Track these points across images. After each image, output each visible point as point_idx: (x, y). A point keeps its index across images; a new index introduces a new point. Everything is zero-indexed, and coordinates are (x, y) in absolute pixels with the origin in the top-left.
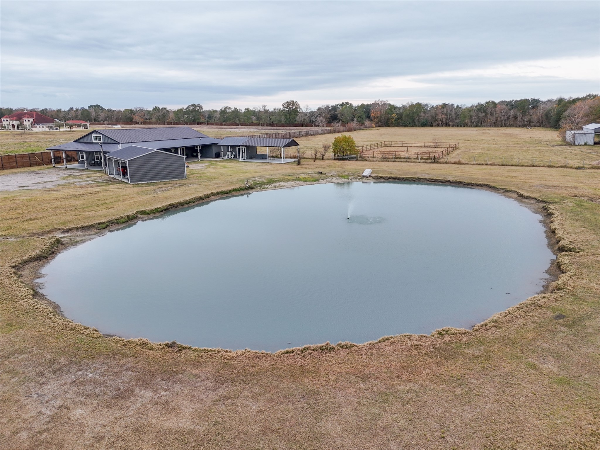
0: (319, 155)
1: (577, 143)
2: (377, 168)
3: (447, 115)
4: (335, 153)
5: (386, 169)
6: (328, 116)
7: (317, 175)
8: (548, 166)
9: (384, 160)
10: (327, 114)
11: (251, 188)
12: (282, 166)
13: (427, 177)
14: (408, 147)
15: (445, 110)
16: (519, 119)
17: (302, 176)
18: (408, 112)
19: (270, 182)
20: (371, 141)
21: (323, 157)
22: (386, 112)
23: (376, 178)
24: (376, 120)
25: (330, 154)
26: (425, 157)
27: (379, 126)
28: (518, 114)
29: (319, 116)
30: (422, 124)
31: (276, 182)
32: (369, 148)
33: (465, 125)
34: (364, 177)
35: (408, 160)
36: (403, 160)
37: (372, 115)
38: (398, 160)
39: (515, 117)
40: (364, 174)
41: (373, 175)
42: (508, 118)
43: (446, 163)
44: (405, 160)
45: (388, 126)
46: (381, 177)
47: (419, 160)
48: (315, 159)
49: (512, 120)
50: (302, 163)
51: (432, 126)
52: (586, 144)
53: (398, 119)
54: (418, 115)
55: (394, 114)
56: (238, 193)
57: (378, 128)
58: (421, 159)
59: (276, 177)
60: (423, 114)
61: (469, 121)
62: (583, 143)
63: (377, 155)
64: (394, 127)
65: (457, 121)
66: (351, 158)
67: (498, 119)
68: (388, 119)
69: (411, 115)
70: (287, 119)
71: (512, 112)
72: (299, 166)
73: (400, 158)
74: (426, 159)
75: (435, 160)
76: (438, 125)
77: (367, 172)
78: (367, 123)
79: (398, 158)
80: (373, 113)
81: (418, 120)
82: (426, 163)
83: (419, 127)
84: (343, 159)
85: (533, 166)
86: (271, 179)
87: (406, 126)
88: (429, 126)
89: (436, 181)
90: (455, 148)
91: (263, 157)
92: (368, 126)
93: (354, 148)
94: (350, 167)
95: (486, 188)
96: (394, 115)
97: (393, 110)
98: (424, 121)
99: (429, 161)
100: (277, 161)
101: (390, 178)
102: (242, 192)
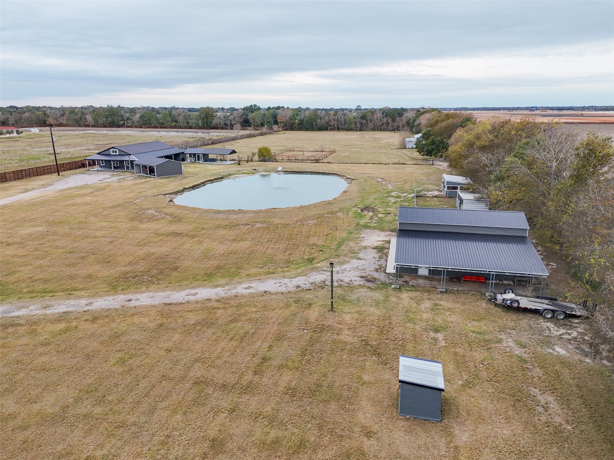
0: (250, 159)
1: (407, 148)
2: (285, 166)
3: (338, 121)
4: (259, 157)
5: (290, 167)
6: (241, 120)
7: (253, 171)
8: (373, 164)
9: (288, 161)
10: (240, 118)
11: (222, 178)
12: (229, 166)
13: (310, 171)
14: (303, 151)
15: (336, 117)
16: (390, 125)
17: (245, 172)
18: (308, 119)
19: (230, 175)
20: (280, 146)
21: (252, 160)
22: (290, 118)
23: (284, 171)
24: (282, 125)
25: (256, 158)
26: (313, 158)
27: (285, 130)
28: (389, 121)
29: (233, 120)
30: (319, 128)
31: (233, 175)
32: (279, 153)
33: (351, 130)
34: (278, 171)
35: (302, 161)
36: (299, 161)
37: (279, 120)
38: (297, 161)
39: (388, 124)
40: (278, 170)
41: (283, 170)
42: (383, 124)
43: (323, 162)
44: (300, 161)
45: (292, 130)
46: (287, 171)
47: (308, 161)
48: (248, 161)
49: (385, 126)
50: (241, 164)
51: (327, 130)
52: (412, 148)
53: (300, 124)
54: (315, 121)
55: (296, 119)
56: (217, 181)
57: (284, 132)
58: (310, 160)
59: (232, 172)
60: (319, 121)
61: (354, 126)
62: (411, 147)
63: (285, 158)
64: (297, 130)
65: (346, 126)
66: (269, 161)
67: (376, 124)
68: (292, 124)
69: (310, 121)
70: (204, 122)
71: (385, 120)
72: (239, 166)
73: (298, 160)
74: (313, 160)
75: (317, 161)
76: (331, 130)
77: (280, 169)
78: (275, 127)
79: (297, 160)
80: (280, 119)
81: (316, 125)
82: (312, 163)
83: (317, 131)
84: (264, 161)
85: (366, 164)
86: (230, 174)
87: (307, 130)
88: (325, 130)
89: (314, 172)
90: (332, 152)
91: (214, 160)
92: (276, 130)
93: (271, 154)
94: (270, 166)
95: (336, 175)
96: (296, 121)
97: (296, 116)
98: (321, 126)
99: (314, 161)
100: (224, 163)
101: (291, 172)
102: (219, 180)
